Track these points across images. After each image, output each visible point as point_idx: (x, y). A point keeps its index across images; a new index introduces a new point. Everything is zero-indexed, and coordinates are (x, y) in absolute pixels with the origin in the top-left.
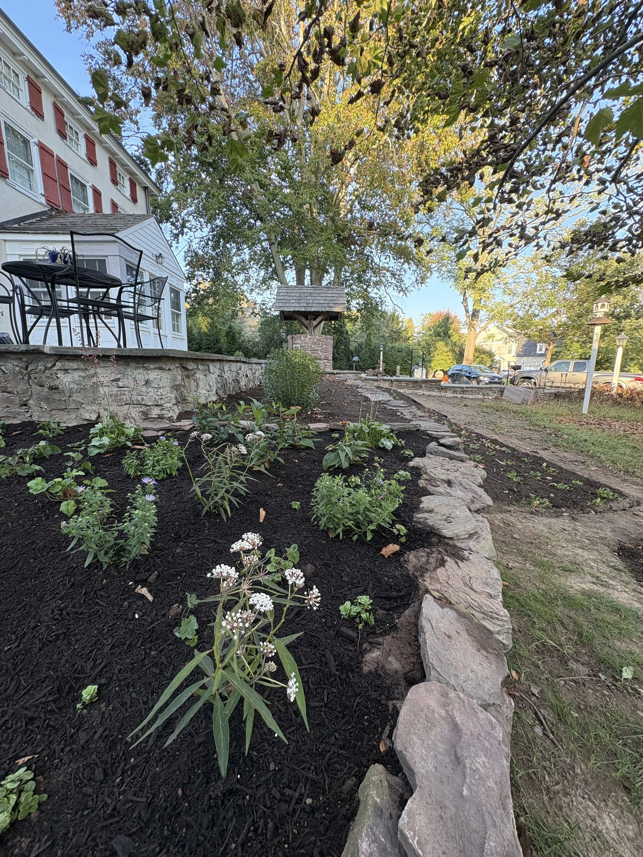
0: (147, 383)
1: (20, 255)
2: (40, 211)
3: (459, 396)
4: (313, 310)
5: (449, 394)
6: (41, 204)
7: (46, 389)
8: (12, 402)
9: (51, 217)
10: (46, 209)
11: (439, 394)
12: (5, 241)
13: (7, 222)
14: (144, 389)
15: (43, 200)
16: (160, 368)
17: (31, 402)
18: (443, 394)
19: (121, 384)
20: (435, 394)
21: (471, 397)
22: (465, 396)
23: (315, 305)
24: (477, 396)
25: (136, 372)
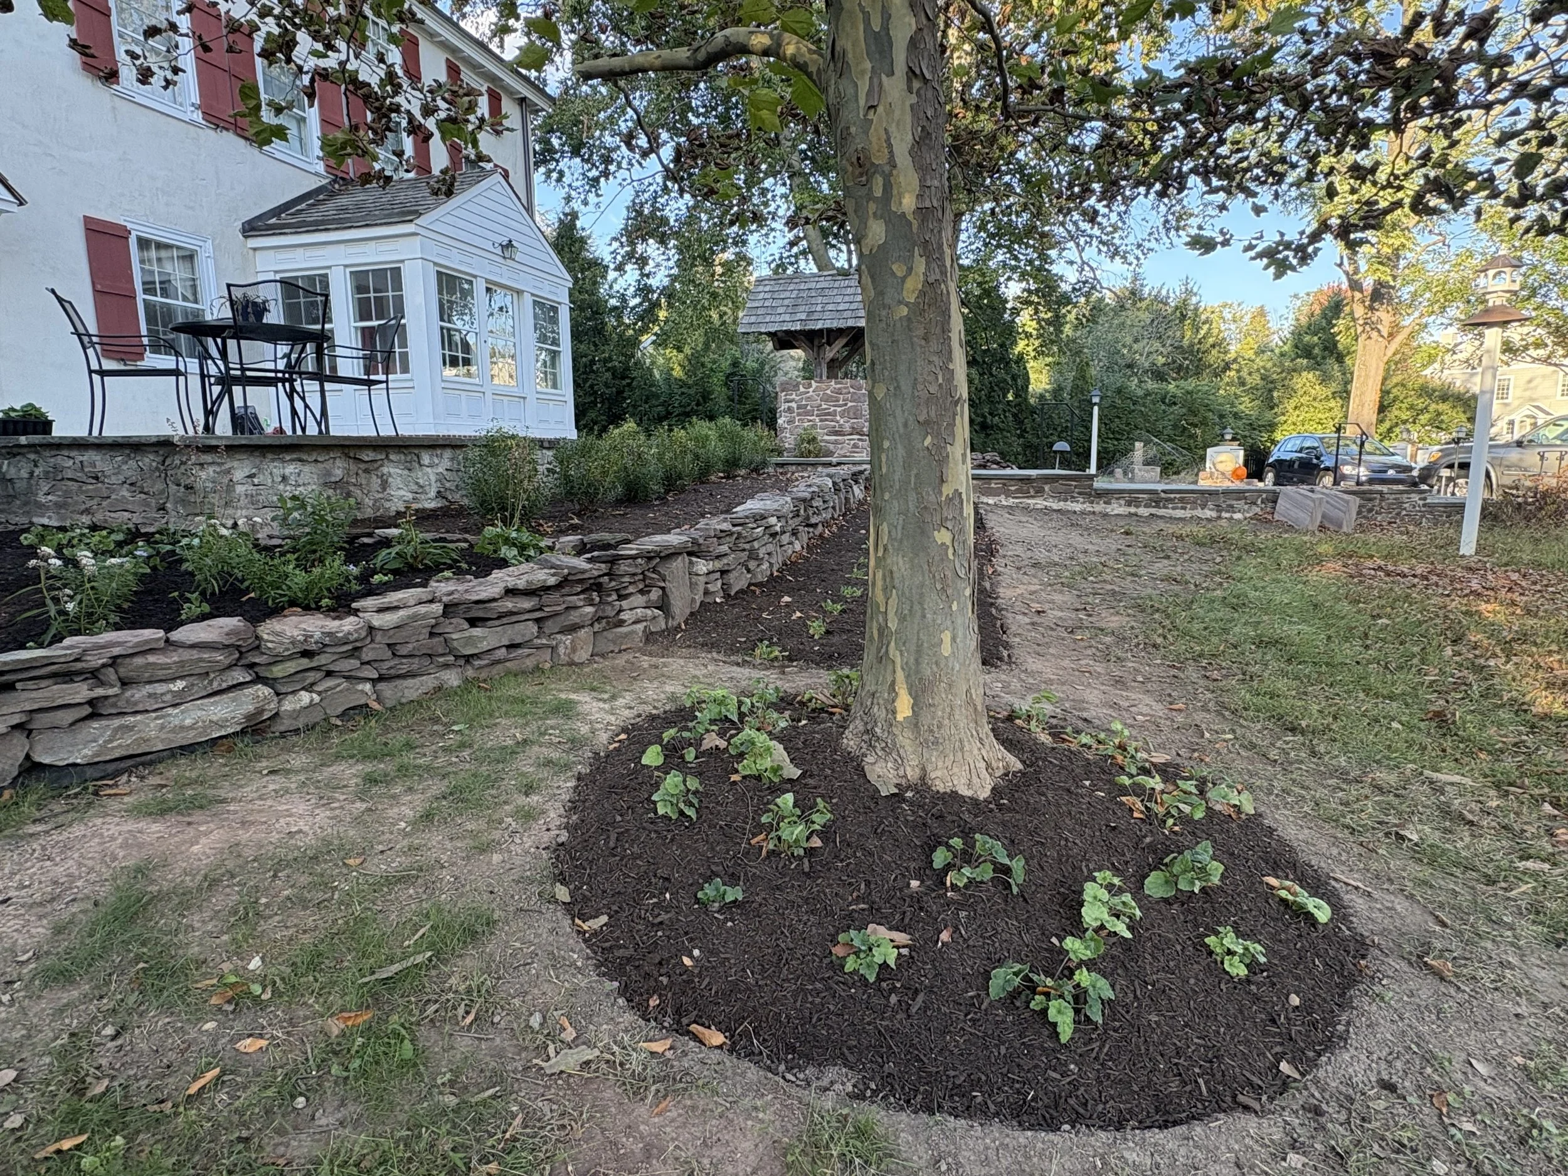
0: (284, 478)
1: (276, 272)
2: (314, 187)
3: (1143, 511)
4: (819, 326)
5: (1117, 508)
6: (317, 174)
7: (182, 489)
8: (148, 505)
9: (332, 195)
10: (324, 182)
11: (1088, 507)
12: (255, 249)
13: (259, 217)
14: (281, 487)
15: (320, 167)
16: (300, 460)
17: (168, 505)
18: (1099, 507)
19: (256, 481)
20: (1077, 507)
21: (1179, 513)
22: (1161, 512)
23: (827, 315)
24: (1199, 512)
25: (272, 465)
